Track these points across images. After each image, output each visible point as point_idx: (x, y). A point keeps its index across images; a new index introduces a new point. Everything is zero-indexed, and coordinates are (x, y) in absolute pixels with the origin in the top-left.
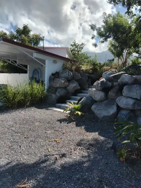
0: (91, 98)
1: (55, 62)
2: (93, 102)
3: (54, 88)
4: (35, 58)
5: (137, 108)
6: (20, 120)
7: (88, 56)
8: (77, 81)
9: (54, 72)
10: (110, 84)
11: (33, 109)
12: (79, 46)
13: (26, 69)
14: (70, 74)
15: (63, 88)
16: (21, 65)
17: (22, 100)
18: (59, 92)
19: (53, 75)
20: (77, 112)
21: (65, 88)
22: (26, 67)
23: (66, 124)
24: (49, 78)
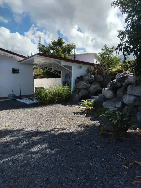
0: (104, 97)
1: (80, 67)
2: (105, 99)
3: (78, 89)
4: (63, 65)
5: (137, 104)
6: (47, 111)
7: (118, 59)
8: (98, 82)
9: (79, 76)
10: (119, 84)
11: (60, 105)
12: (110, 49)
13: (59, 74)
14: (91, 77)
15: (85, 89)
16: (55, 71)
17: (52, 98)
18: (81, 93)
19: (78, 78)
20: (88, 107)
21: (87, 89)
22: (60, 72)
23: (78, 115)
24: (74, 81)
